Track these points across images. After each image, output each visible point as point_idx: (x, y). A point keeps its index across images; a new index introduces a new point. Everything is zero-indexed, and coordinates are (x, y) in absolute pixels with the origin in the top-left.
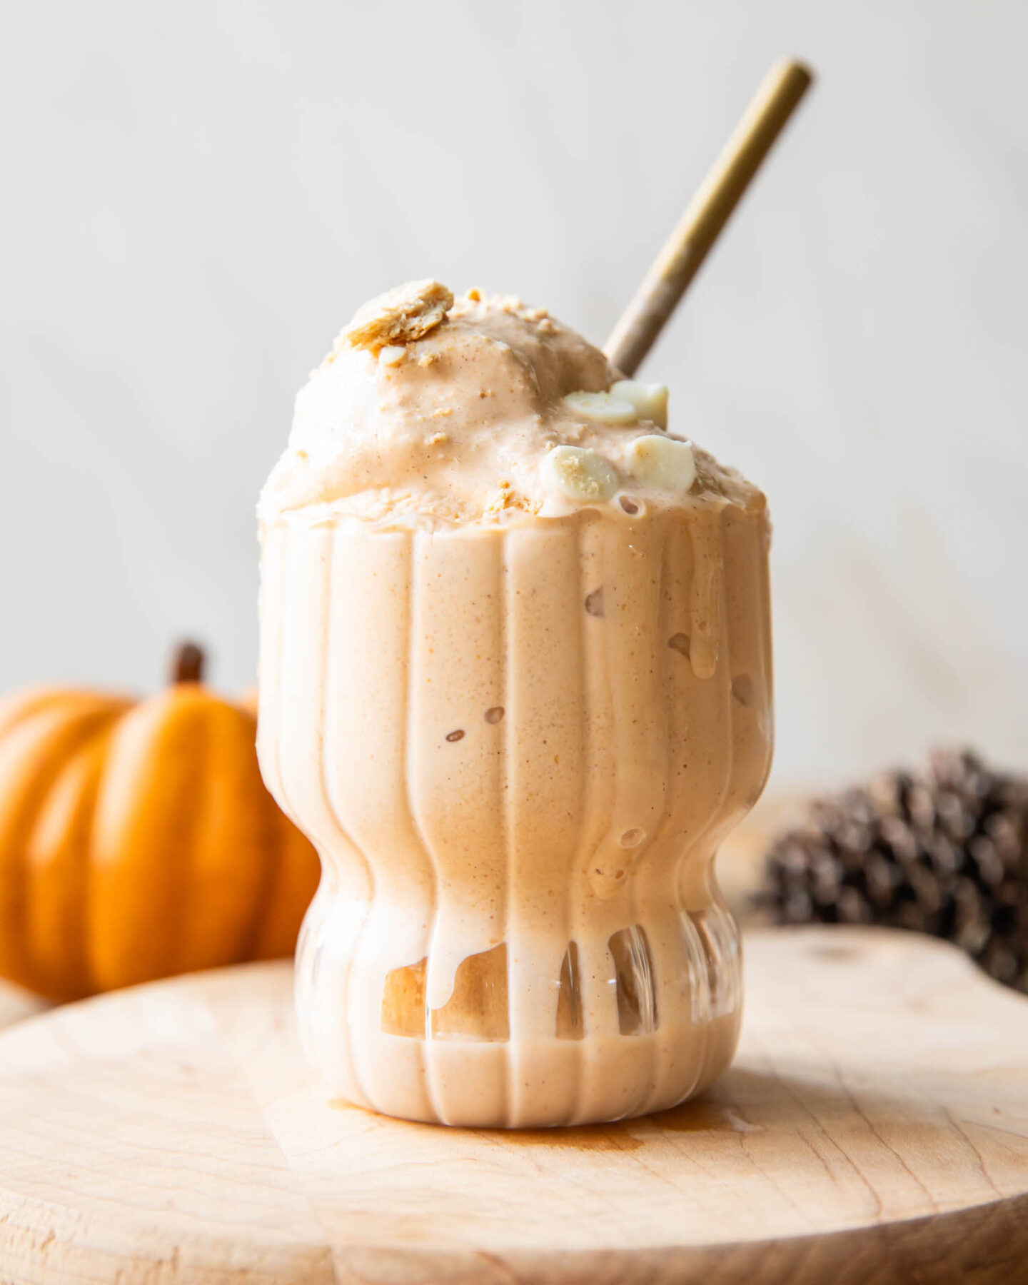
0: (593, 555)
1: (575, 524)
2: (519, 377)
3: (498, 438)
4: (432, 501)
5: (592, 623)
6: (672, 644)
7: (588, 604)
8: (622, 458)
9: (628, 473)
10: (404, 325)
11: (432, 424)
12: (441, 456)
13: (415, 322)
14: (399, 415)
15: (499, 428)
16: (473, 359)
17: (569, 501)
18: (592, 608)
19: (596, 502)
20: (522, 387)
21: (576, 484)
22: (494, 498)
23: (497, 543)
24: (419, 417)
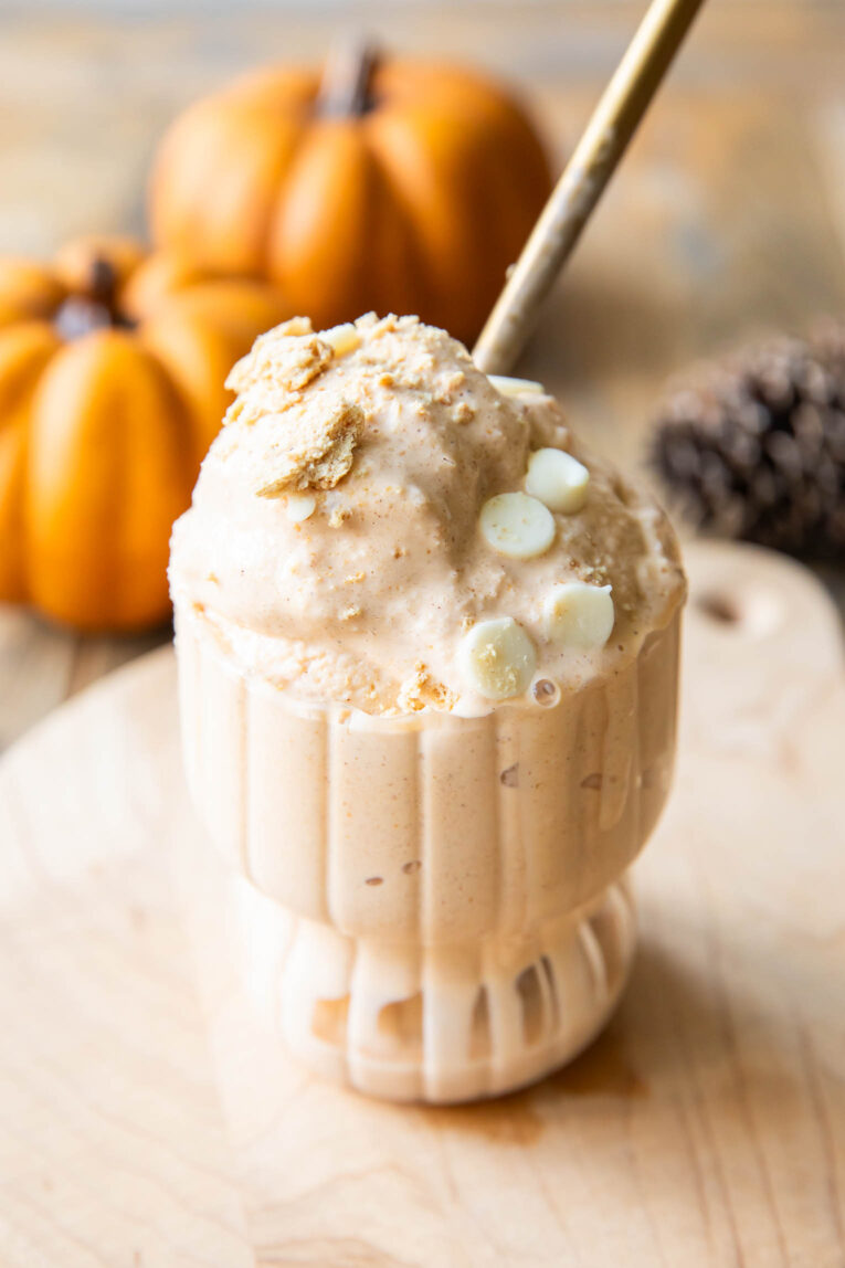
0: (509, 739)
1: (491, 722)
2: (435, 533)
3: (413, 611)
4: (346, 666)
5: (508, 794)
6: (584, 784)
7: (503, 777)
8: (541, 619)
9: (547, 639)
10: (313, 474)
11: (344, 593)
12: (355, 629)
13: (324, 470)
14: (310, 581)
15: (413, 593)
16: (387, 516)
17: (486, 701)
18: (508, 781)
19: (511, 698)
20: (437, 543)
21: (493, 682)
22: (409, 686)
23: (413, 738)
24: (332, 587)
